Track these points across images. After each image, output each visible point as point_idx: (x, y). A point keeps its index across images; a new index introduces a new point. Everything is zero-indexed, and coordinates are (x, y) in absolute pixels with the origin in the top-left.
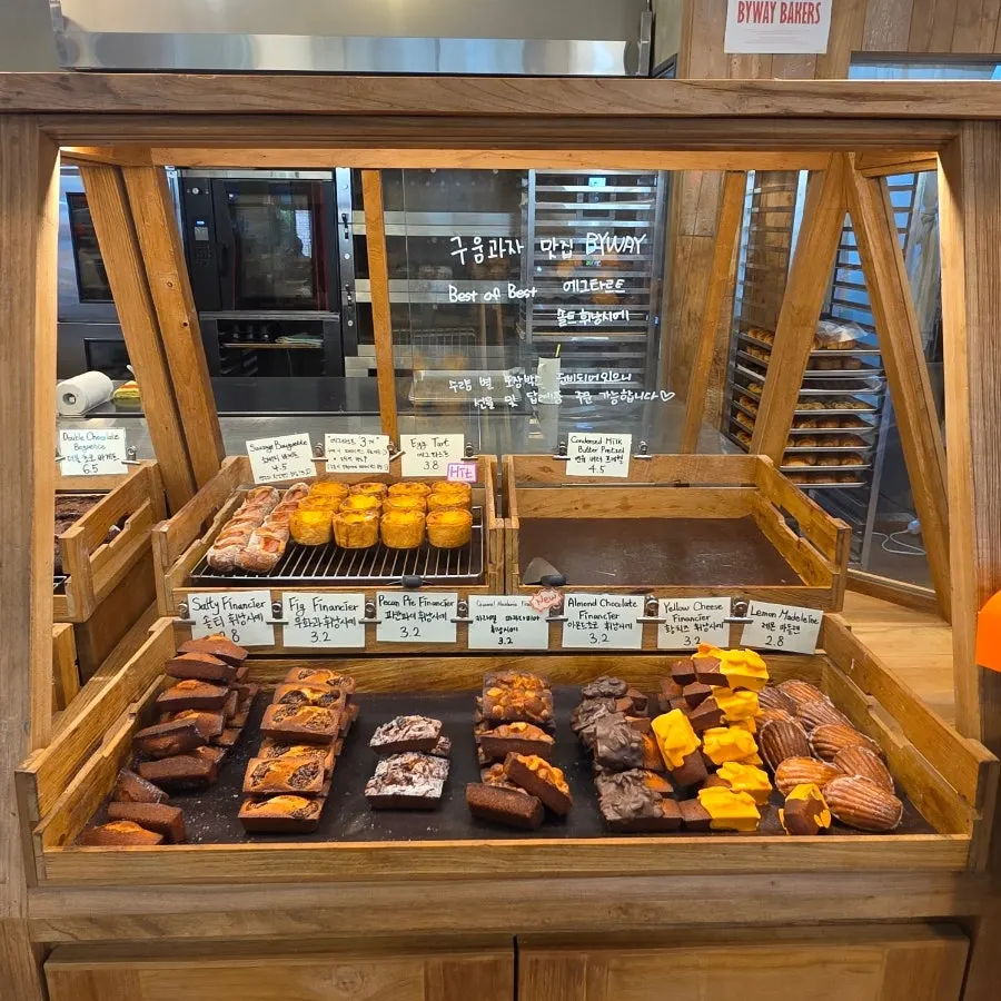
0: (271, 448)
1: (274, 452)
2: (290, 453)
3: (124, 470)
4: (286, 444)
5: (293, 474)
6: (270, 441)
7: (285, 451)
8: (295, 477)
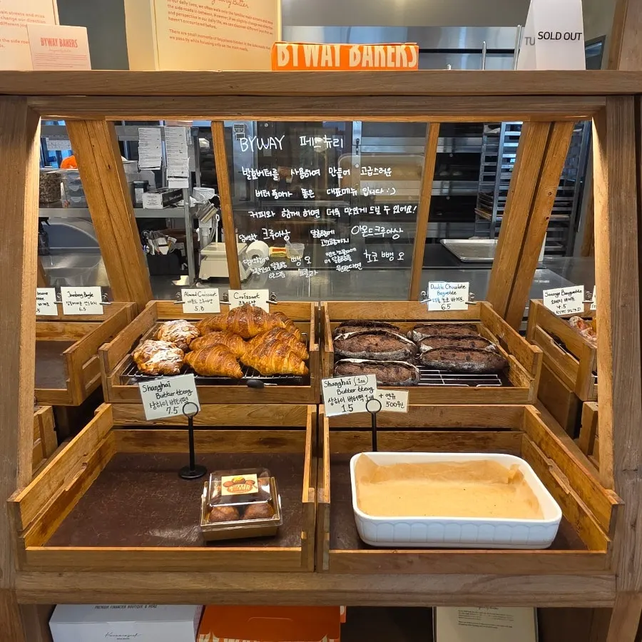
0: (558, 294)
1: (560, 297)
2: (570, 297)
3: (466, 307)
4: (568, 292)
5: (569, 311)
6: (558, 290)
7: (567, 296)
8: (570, 313)
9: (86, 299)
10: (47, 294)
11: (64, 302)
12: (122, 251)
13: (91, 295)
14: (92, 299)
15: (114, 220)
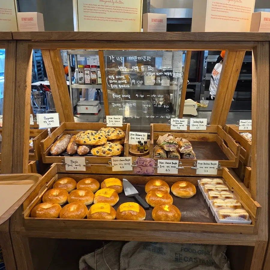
9: (200, 124)
10: (184, 121)
11: (191, 125)
12: (225, 105)
13: (202, 122)
14: (203, 124)
15: (228, 92)
